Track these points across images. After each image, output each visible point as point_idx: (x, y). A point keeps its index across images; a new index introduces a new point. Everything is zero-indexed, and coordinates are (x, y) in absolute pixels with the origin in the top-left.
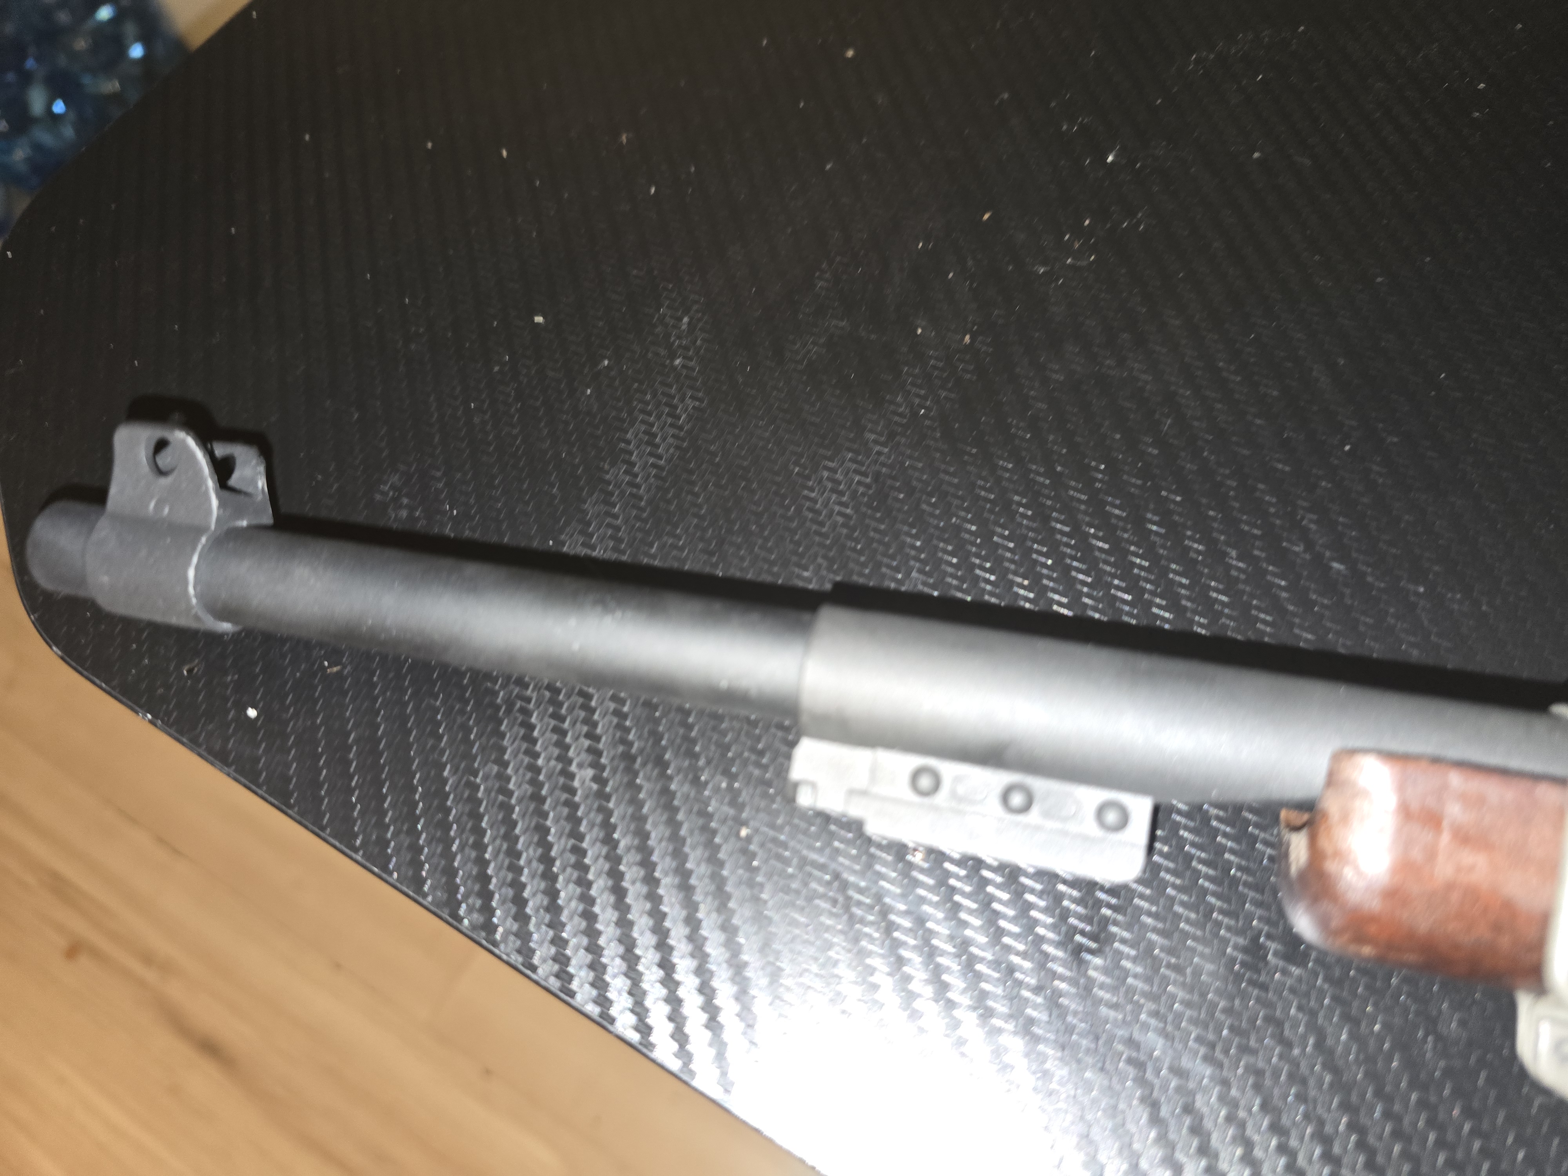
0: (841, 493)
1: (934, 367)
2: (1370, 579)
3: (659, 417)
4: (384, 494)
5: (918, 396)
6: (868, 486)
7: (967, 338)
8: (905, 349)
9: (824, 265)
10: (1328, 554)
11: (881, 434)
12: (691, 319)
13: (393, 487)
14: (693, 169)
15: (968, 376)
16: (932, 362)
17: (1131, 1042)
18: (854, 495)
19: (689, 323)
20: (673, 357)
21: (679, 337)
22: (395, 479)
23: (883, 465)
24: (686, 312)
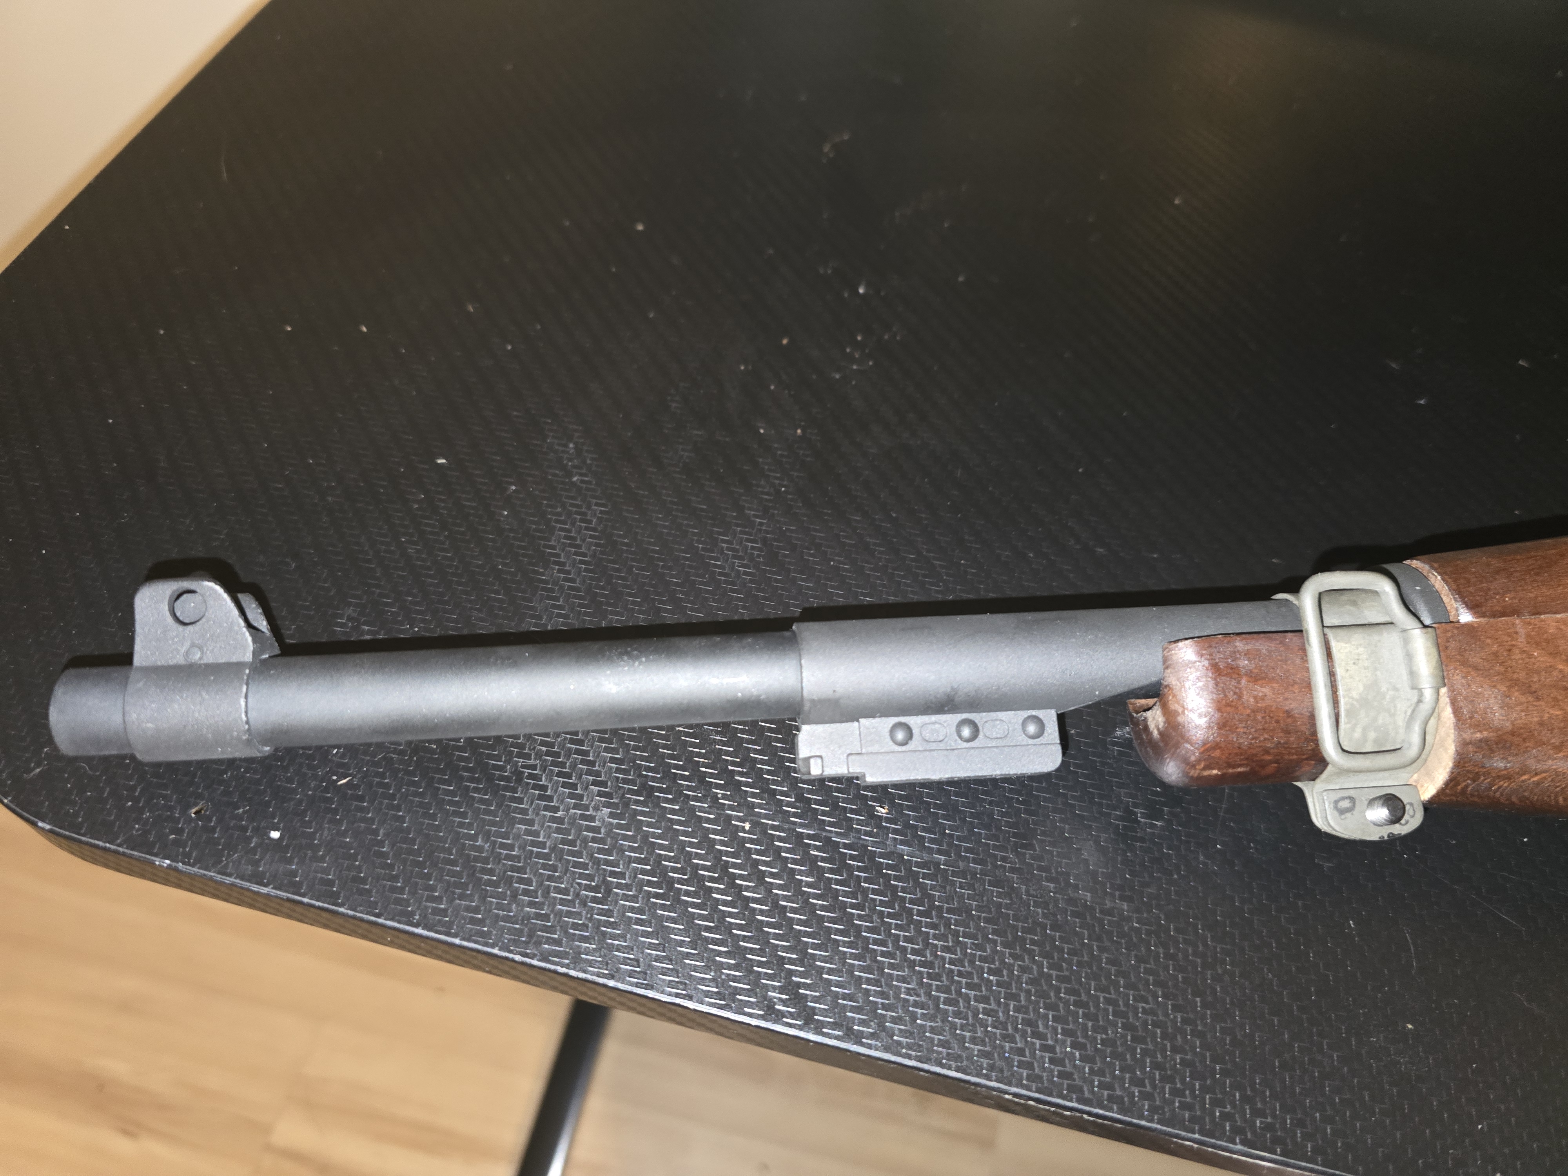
0: (741, 558)
1: (782, 455)
2: (1122, 554)
3: (573, 524)
4: (342, 625)
5: (777, 478)
6: (760, 549)
7: (799, 431)
8: (756, 446)
9: (672, 391)
10: (1091, 543)
11: (757, 510)
12: (576, 444)
13: (350, 619)
14: (539, 327)
15: (809, 459)
16: (779, 452)
17: (1071, 901)
18: (752, 558)
19: (575, 448)
20: (569, 475)
21: (570, 460)
22: (350, 611)
23: (767, 532)
24: (570, 439)
